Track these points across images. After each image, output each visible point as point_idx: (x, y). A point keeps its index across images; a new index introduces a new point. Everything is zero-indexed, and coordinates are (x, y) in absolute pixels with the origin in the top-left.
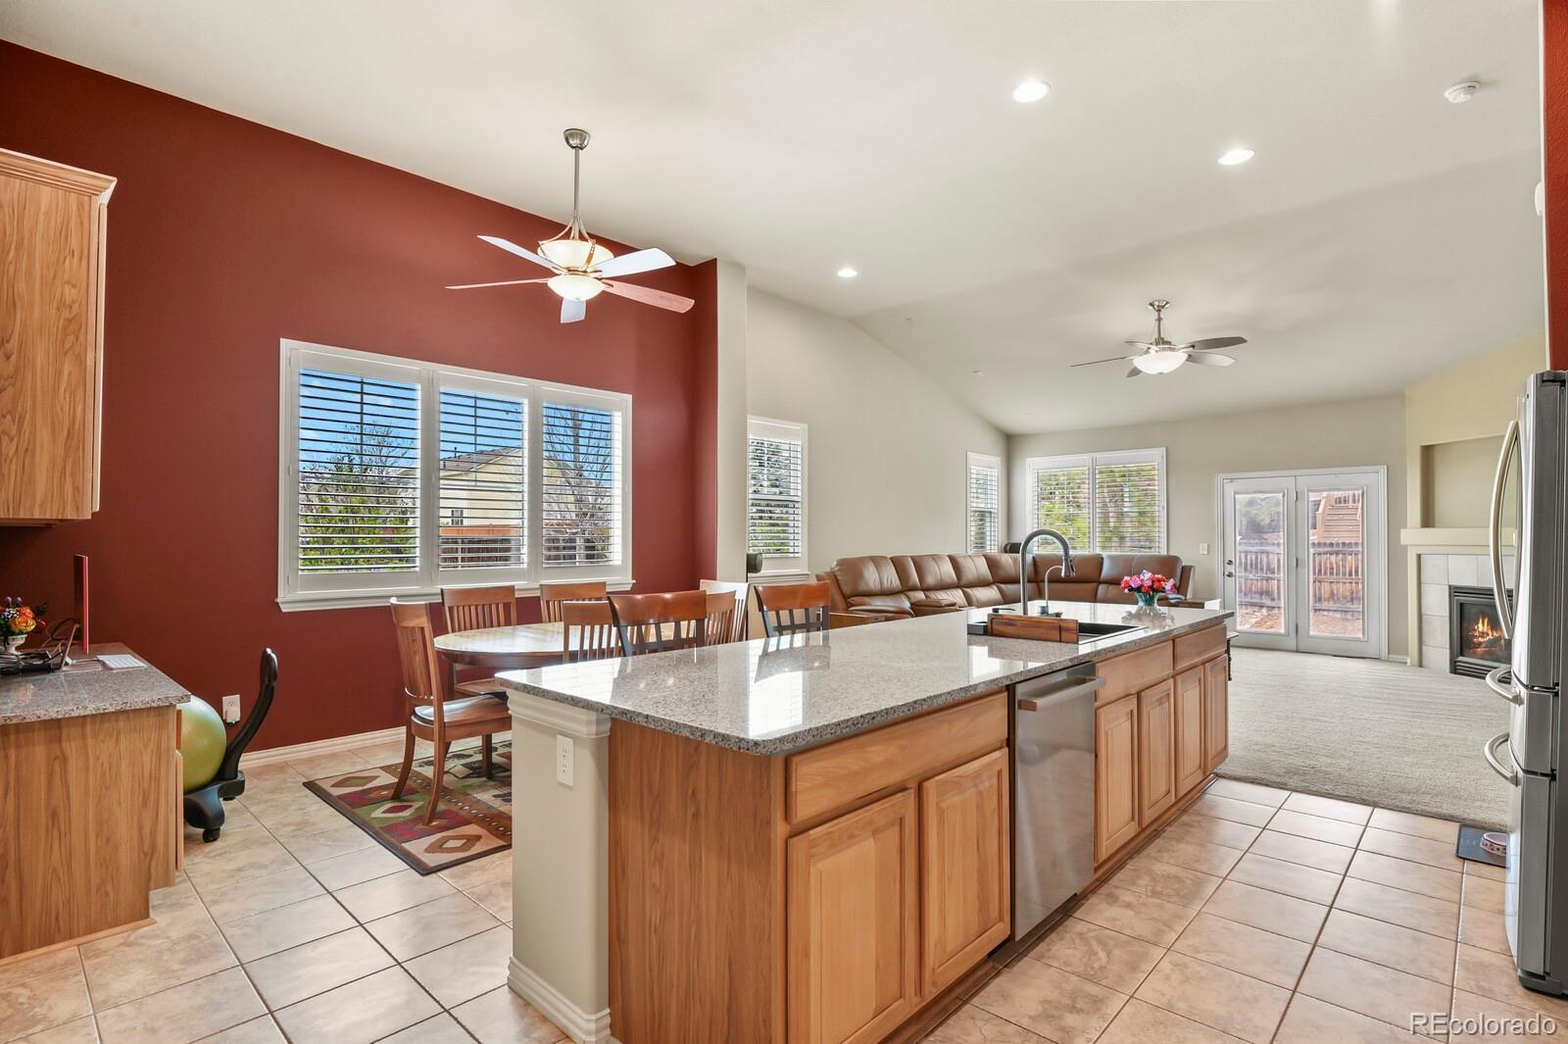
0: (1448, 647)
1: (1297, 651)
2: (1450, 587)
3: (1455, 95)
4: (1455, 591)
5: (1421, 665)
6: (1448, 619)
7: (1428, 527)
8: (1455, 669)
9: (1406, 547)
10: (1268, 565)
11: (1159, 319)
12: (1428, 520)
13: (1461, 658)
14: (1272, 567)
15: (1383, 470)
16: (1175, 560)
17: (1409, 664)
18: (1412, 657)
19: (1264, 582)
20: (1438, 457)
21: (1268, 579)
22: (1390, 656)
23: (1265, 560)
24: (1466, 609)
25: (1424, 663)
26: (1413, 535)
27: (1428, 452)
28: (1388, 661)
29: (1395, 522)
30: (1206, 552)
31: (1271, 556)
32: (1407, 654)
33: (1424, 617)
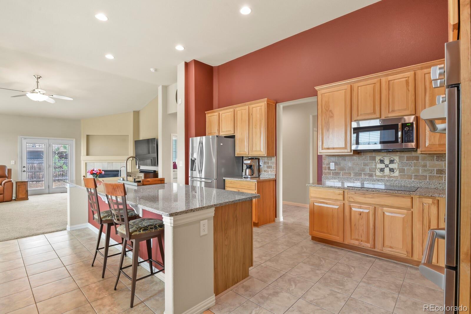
1: (49, 194)
3: (152, 70)
9: (82, 161)
11: (38, 82)
12: (88, 154)
15: (74, 140)
20: (91, 138)
26: (84, 158)
27: (88, 136)
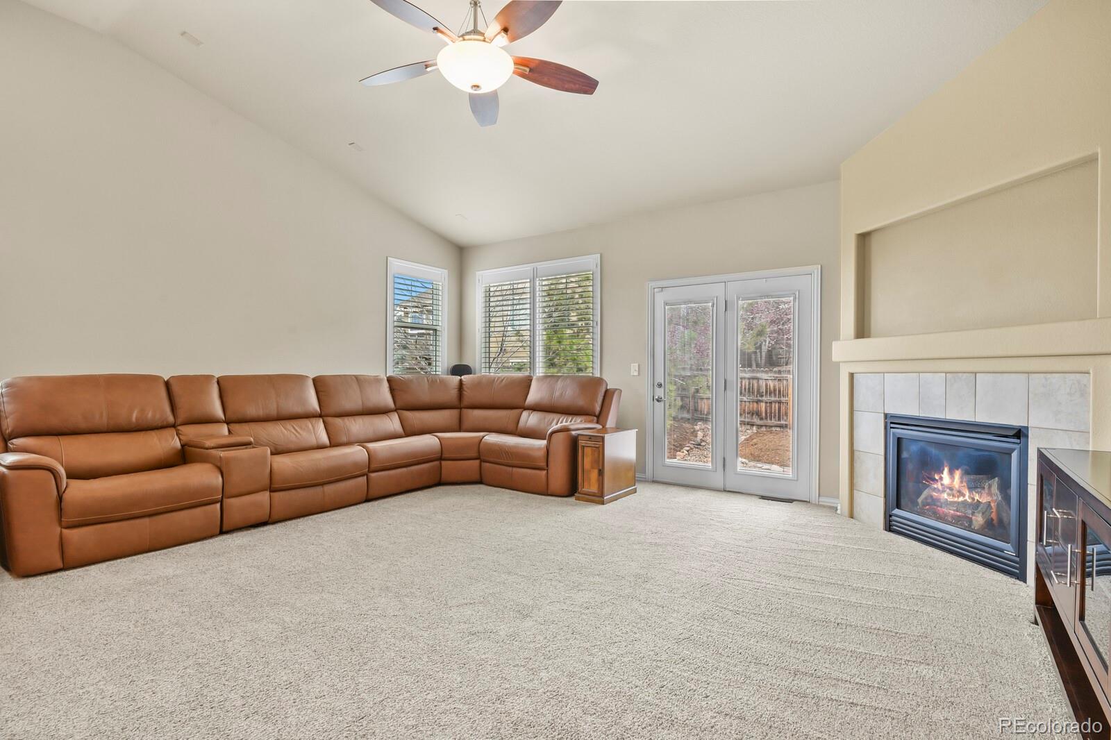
0: (883, 496)
1: (725, 491)
2: (886, 416)
4: (892, 421)
5: (852, 516)
6: (882, 458)
7: (863, 337)
8: (890, 526)
9: (838, 364)
10: (758, 390)
12: (862, 331)
13: (896, 511)
14: (761, 391)
15: (816, 270)
16: (600, 381)
17: (839, 512)
18: (842, 505)
19: (755, 404)
20: (876, 244)
21: (758, 402)
22: (821, 499)
23: (756, 385)
24: (904, 443)
25: (855, 514)
26: (846, 349)
27: (864, 239)
28: (819, 506)
29: (828, 334)
30: (636, 374)
31: (761, 382)
32: (838, 497)
33: (856, 454)
